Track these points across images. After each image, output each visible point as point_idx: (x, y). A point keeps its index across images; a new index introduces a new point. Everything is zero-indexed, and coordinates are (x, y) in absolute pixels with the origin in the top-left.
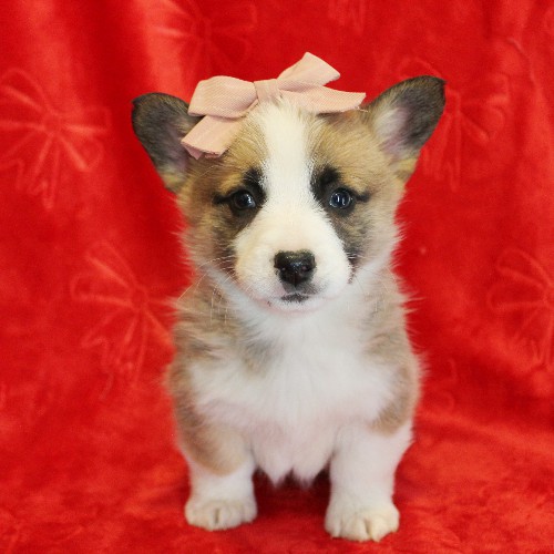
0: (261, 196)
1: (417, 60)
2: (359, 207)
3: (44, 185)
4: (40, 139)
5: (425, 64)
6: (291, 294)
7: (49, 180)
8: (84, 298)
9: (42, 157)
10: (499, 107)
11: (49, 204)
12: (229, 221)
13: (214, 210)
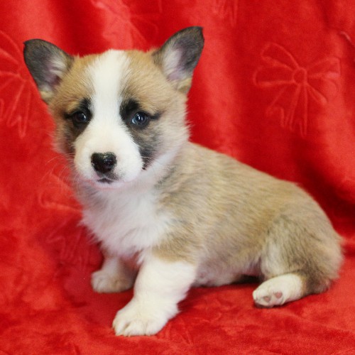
0: (90, 115)
1: (276, 45)
2: (152, 123)
3: (19, 118)
4: (16, 84)
5: (282, 48)
6: (102, 178)
7: (23, 116)
8: (48, 205)
9: (17, 97)
10: (333, 81)
11: (22, 134)
12: (72, 130)
13: (65, 122)
